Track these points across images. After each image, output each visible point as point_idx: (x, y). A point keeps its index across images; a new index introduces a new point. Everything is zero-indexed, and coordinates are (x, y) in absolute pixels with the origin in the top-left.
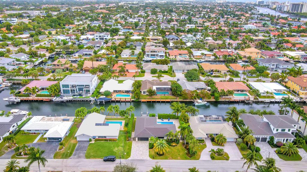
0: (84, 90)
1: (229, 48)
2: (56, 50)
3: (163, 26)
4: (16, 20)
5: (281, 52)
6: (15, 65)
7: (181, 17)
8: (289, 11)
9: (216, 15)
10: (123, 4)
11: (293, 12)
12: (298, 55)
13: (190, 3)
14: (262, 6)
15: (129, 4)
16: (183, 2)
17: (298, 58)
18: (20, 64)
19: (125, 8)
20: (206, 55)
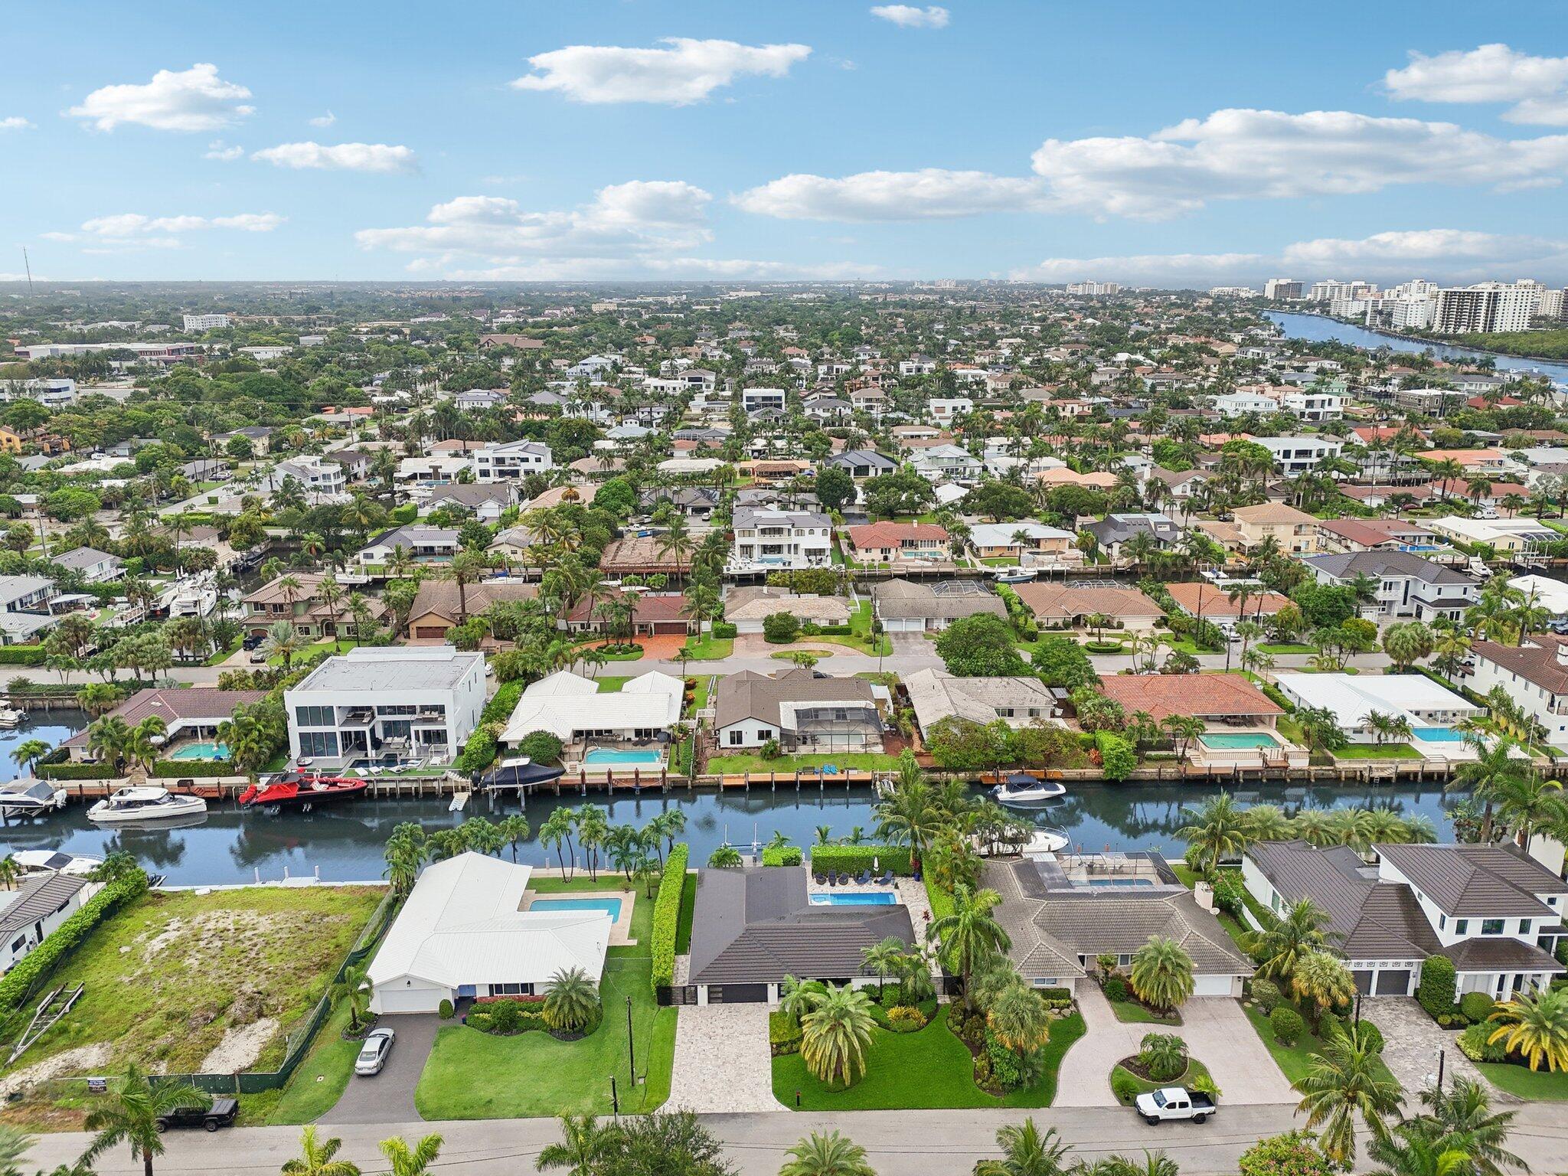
0: (417, 732)
1: (1152, 509)
2: (271, 532)
3: (814, 409)
4: (67, 389)
5: (1421, 522)
6: (48, 614)
7: (903, 367)
8: (1430, 327)
9: (1073, 354)
10: (612, 307)
11: (1451, 331)
12: (1509, 532)
13: (941, 300)
14: (1293, 305)
15: (646, 306)
16: (907, 297)
17: (1506, 548)
18: (74, 605)
19: (622, 323)
20: (1037, 542)
